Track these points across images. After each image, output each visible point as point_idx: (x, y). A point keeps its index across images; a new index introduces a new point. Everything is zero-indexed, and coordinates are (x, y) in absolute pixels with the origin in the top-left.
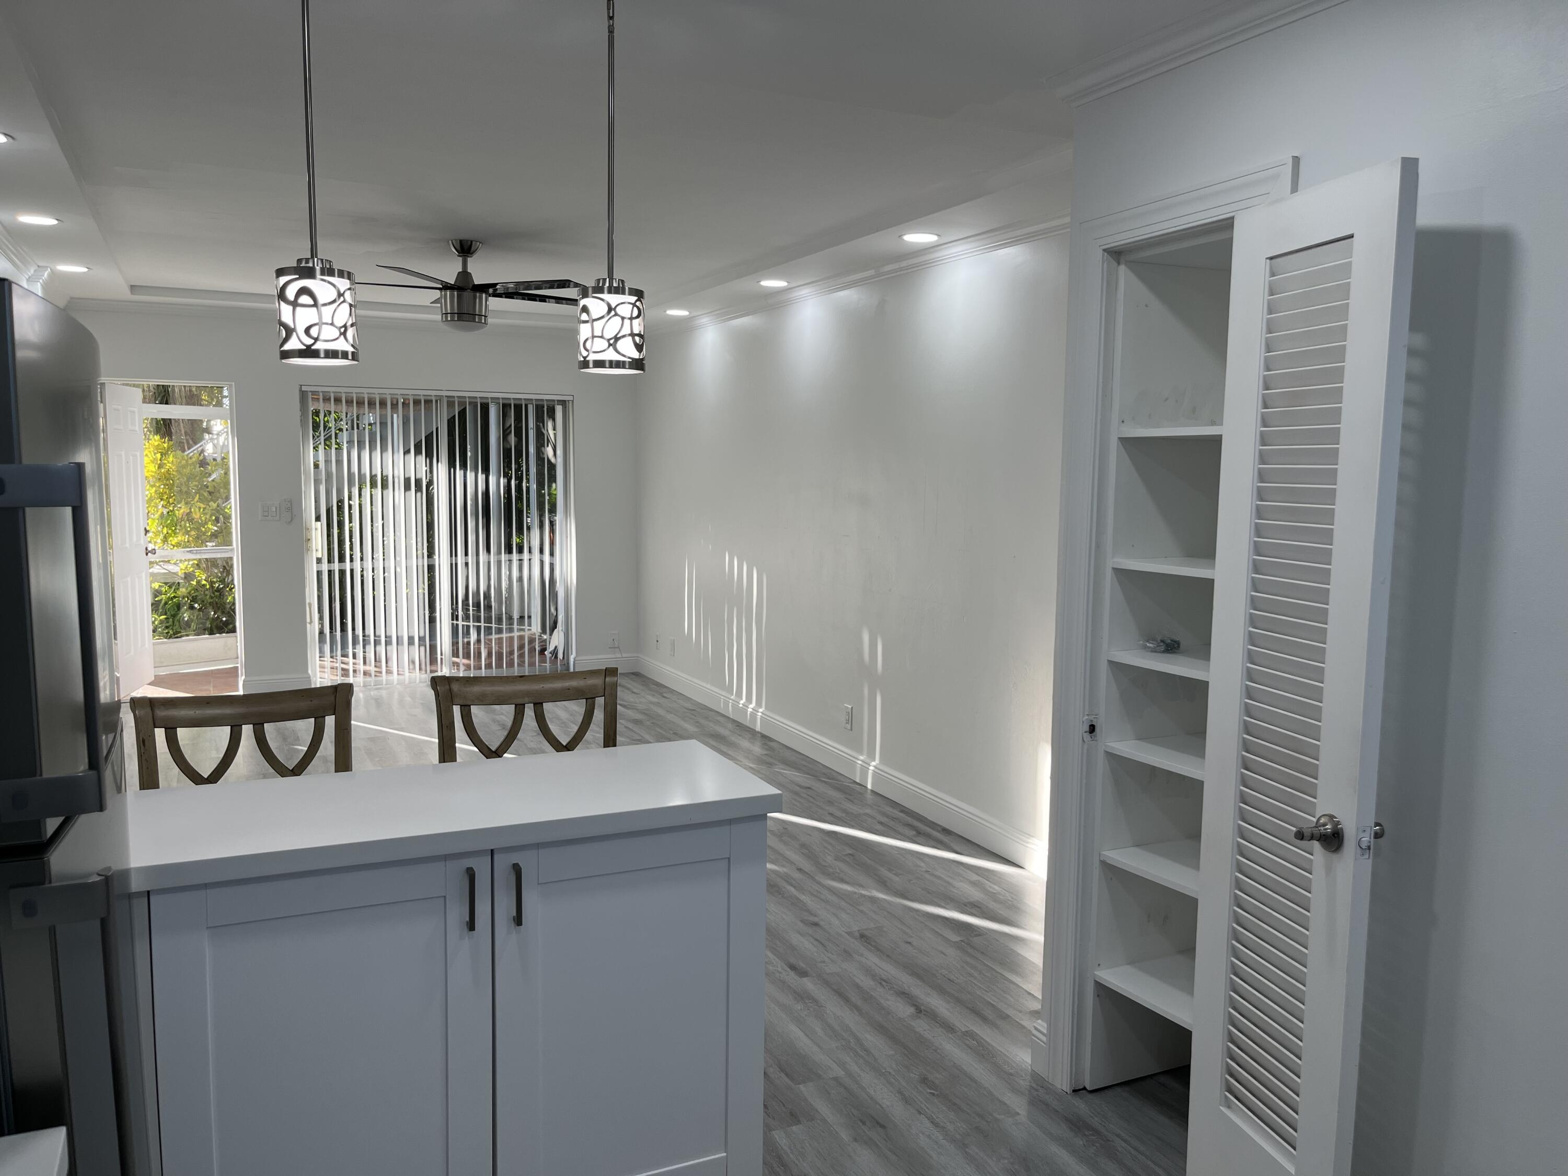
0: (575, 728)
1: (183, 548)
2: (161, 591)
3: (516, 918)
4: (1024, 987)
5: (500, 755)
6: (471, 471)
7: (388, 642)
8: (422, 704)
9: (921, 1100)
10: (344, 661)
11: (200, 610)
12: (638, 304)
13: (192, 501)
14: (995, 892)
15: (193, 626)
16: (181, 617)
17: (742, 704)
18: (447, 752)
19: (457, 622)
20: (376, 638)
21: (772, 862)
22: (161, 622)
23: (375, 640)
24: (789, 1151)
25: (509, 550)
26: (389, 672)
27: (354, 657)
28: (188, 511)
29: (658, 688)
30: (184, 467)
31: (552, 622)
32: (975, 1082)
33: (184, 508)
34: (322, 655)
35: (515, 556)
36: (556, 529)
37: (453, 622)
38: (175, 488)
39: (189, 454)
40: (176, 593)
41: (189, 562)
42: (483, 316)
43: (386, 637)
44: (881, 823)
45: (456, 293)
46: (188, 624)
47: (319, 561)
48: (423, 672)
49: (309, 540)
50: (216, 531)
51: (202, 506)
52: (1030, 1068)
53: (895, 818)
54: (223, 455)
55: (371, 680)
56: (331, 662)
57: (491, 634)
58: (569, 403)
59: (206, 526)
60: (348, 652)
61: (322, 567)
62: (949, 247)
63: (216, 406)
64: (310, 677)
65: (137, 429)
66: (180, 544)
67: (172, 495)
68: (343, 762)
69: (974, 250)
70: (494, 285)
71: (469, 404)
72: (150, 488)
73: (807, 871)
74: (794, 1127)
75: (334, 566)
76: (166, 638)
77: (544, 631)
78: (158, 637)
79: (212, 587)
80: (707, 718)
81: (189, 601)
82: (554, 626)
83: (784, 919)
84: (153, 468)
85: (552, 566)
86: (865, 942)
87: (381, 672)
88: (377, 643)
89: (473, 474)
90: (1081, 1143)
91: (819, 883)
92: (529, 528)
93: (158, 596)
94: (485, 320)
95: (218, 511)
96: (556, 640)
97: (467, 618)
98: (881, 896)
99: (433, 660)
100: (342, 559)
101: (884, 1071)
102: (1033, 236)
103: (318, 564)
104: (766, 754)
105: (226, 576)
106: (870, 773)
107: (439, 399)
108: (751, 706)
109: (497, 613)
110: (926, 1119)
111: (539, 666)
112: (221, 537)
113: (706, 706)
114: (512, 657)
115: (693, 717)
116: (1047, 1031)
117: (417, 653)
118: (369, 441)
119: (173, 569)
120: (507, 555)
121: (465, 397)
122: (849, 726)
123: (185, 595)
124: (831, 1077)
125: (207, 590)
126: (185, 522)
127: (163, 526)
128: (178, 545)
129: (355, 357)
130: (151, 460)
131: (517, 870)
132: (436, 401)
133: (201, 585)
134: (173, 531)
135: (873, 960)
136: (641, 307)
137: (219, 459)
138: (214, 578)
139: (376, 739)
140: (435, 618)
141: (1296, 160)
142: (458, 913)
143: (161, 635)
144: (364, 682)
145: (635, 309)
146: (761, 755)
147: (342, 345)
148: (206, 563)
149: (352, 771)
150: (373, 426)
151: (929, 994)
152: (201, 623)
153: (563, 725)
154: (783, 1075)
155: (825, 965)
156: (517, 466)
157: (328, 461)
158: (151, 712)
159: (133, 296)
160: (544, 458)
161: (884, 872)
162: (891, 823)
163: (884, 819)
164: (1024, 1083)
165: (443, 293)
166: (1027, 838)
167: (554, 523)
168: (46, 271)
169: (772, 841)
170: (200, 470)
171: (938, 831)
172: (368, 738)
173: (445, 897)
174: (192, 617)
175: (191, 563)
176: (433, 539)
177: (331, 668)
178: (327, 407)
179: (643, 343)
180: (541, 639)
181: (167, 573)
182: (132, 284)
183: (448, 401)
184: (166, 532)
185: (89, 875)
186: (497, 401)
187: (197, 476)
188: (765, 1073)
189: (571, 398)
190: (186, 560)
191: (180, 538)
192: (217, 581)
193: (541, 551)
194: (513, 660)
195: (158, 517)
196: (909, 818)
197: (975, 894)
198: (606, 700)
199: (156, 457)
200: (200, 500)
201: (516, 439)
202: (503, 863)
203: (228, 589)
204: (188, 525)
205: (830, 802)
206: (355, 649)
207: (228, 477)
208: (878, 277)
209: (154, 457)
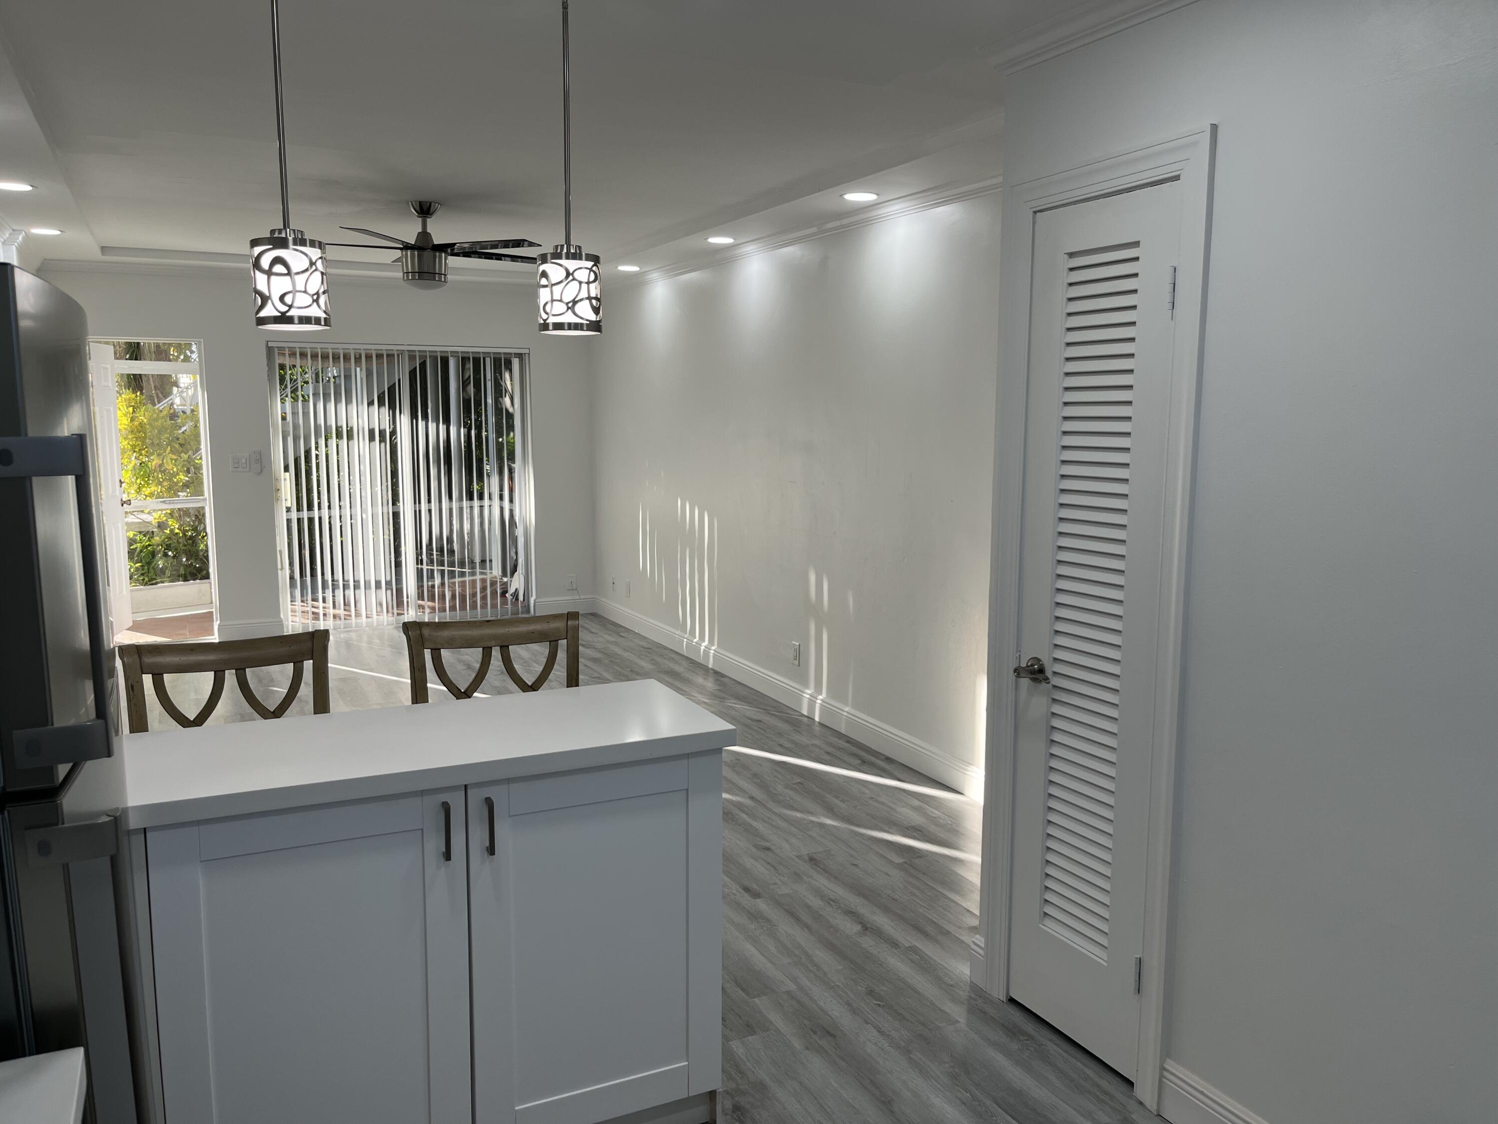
0: (539, 669)
1: (156, 498)
2: (136, 540)
3: (489, 848)
4: (964, 905)
5: (469, 695)
6: (432, 421)
7: (356, 586)
8: (390, 645)
9: (868, 1010)
10: (314, 605)
11: (174, 557)
12: (594, 268)
13: (164, 453)
14: (936, 816)
15: (168, 573)
16: (156, 564)
17: (696, 643)
18: (419, 694)
19: (422, 567)
20: (345, 583)
21: (726, 792)
22: (137, 569)
23: (344, 585)
24: (745, 1060)
25: (470, 497)
26: (358, 615)
27: (324, 601)
28: (161, 462)
29: (616, 628)
30: (156, 420)
31: (512, 565)
32: (918, 993)
33: (157, 460)
34: (292, 600)
35: (476, 503)
36: (515, 476)
37: (418, 566)
38: (148, 441)
39: (159, 407)
40: (150, 541)
41: (162, 511)
42: (442, 274)
43: (354, 581)
44: (828, 753)
45: (416, 253)
46: (163, 571)
47: (288, 510)
48: (390, 615)
49: (278, 490)
50: (188, 481)
51: (175, 457)
52: (969, 980)
53: (840, 748)
54: (192, 407)
55: (341, 623)
56: (302, 606)
57: (455, 577)
58: (525, 355)
59: (178, 477)
60: (318, 596)
61: (291, 516)
62: (888, 205)
63: (183, 362)
64: (282, 621)
65: (110, 385)
66: (154, 495)
67: (144, 447)
68: (321, 705)
69: (913, 208)
70: (452, 245)
71: (430, 358)
72: (123, 440)
73: (759, 799)
74: (750, 1037)
75: (303, 515)
76: (142, 585)
77: (504, 574)
78: (134, 584)
79: (184, 535)
80: (661, 656)
81: (163, 549)
82: (514, 569)
83: (737, 844)
84: (125, 421)
85: (511, 511)
86: (814, 865)
87: (350, 616)
88: (346, 587)
89: (435, 425)
90: (1017, 1047)
91: (770, 810)
92: (488, 476)
93: (133, 545)
94: (445, 278)
95: (189, 462)
96: (517, 583)
97: (431, 562)
98: (829, 822)
99: (400, 604)
100: (310, 507)
101: (833, 985)
102: (967, 196)
103: (288, 513)
104: (719, 690)
105: (198, 525)
106: (818, 706)
107: (402, 352)
108: (704, 644)
109: (459, 557)
110: (873, 1028)
111: (501, 608)
112: (193, 487)
113: (661, 645)
114: (474, 599)
115: (649, 655)
116: (985, 946)
117: (384, 595)
118: (334, 394)
119: (146, 519)
120: (468, 502)
121: (426, 351)
122: (797, 662)
123: (159, 542)
124: (784, 991)
125: (180, 538)
126: (158, 474)
127: (136, 477)
128: (151, 495)
129: (327, 322)
130: (123, 414)
131: (489, 804)
132: (398, 356)
133: (174, 534)
134: (146, 482)
135: (822, 881)
136: (597, 272)
137: (188, 412)
138: (186, 527)
139: (347, 679)
140: (401, 562)
141: (1214, 128)
142: (434, 844)
143: (137, 582)
144: (334, 625)
145: (592, 274)
146: (714, 690)
147: (315, 312)
148: (179, 512)
149: (329, 712)
150: (337, 379)
151: (875, 913)
152: (175, 570)
153: (525, 664)
154: (738, 989)
155: (777, 886)
156: (476, 417)
157: (295, 414)
158: (138, 660)
159: (103, 257)
160: (502, 409)
161: (830, 798)
162: (838, 753)
163: (830, 749)
164: (964, 994)
165: (404, 253)
166: (965, 765)
167: (513, 470)
168: (20, 234)
169: (726, 772)
170: (171, 423)
171: (882, 760)
172: (340, 679)
173: (422, 829)
174: (166, 564)
175: (164, 512)
176: (398, 486)
177: (302, 612)
178: (293, 362)
179: (599, 307)
180: (502, 582)
181: (140, 522)
182: (102, 245)
183: (409, 355)
184: (139, 483)
185: (99, 814)
186: (457, 355)
187: (167, 429)
188: (722, 988)
189: (527, 351)
190: (159, 510)
191: (153, 489)
192: (190, 529)
193: (501, 498)
194: (475, 602)
195: (131, 468)
196: (853, 748)
197: (917, 819)
198: (569, 642)
199: (129, 411)
200: (172, 452)
201: (475, 390)
202: (476, 797)
203: (200, 537)
204: (160, 476)
205: (780, 735)
206: (325, 593)
207: (198, 429)
208: (822, 234)
209: (127, 411)
